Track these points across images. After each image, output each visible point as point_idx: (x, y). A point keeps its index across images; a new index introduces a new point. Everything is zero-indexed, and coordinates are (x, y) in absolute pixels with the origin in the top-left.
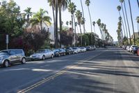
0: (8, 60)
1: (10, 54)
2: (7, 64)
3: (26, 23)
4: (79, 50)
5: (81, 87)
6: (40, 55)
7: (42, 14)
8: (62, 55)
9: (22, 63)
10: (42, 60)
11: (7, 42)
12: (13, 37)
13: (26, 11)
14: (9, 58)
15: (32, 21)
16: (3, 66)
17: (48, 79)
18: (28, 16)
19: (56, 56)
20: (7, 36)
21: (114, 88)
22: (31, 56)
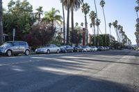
3: (37, 21)
9: (26, 55)
12: (24, 34)
18: (39, 15)
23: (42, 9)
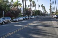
0: (4, 22)
1: (5, 19)
2: (4, 23)
3: (11, 6)
4: (33, 17)
5: (34, 32)
6: (17, 19)
7: (18, 2)
8: (26, 19)
9: (10, 23)
10: (18, 21)
11: (4, 14)
12: (6, 12)
13: (11, 1)
14: (5, 20)
15: (14, 5)
16: (2, 24)
17: (21, 29)
18: (12, 3)
19: (24, 20)
20: (3, 12)
21: (48, 32)
22: (13, 20)
23: (13, 1)
